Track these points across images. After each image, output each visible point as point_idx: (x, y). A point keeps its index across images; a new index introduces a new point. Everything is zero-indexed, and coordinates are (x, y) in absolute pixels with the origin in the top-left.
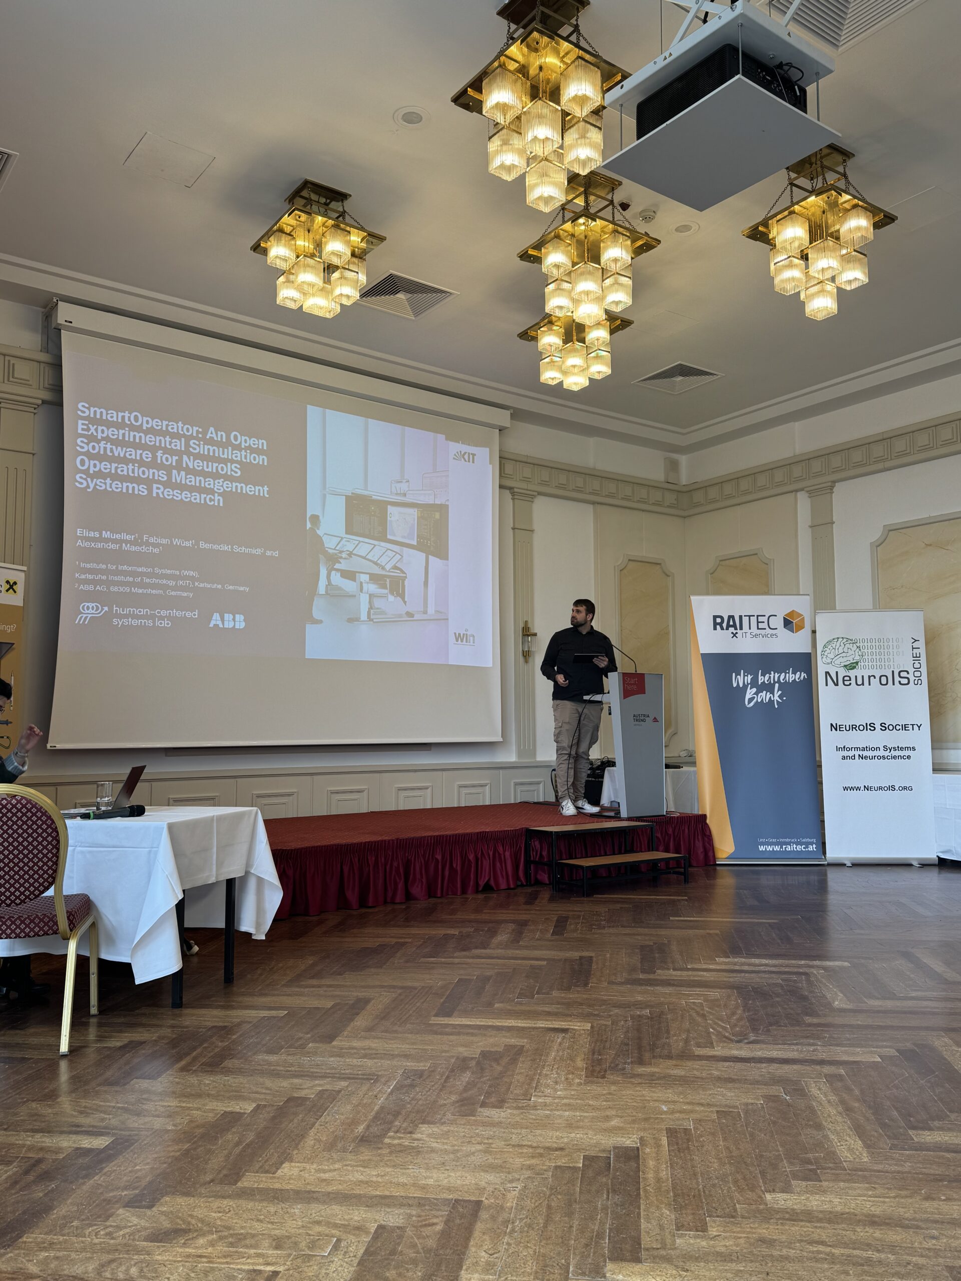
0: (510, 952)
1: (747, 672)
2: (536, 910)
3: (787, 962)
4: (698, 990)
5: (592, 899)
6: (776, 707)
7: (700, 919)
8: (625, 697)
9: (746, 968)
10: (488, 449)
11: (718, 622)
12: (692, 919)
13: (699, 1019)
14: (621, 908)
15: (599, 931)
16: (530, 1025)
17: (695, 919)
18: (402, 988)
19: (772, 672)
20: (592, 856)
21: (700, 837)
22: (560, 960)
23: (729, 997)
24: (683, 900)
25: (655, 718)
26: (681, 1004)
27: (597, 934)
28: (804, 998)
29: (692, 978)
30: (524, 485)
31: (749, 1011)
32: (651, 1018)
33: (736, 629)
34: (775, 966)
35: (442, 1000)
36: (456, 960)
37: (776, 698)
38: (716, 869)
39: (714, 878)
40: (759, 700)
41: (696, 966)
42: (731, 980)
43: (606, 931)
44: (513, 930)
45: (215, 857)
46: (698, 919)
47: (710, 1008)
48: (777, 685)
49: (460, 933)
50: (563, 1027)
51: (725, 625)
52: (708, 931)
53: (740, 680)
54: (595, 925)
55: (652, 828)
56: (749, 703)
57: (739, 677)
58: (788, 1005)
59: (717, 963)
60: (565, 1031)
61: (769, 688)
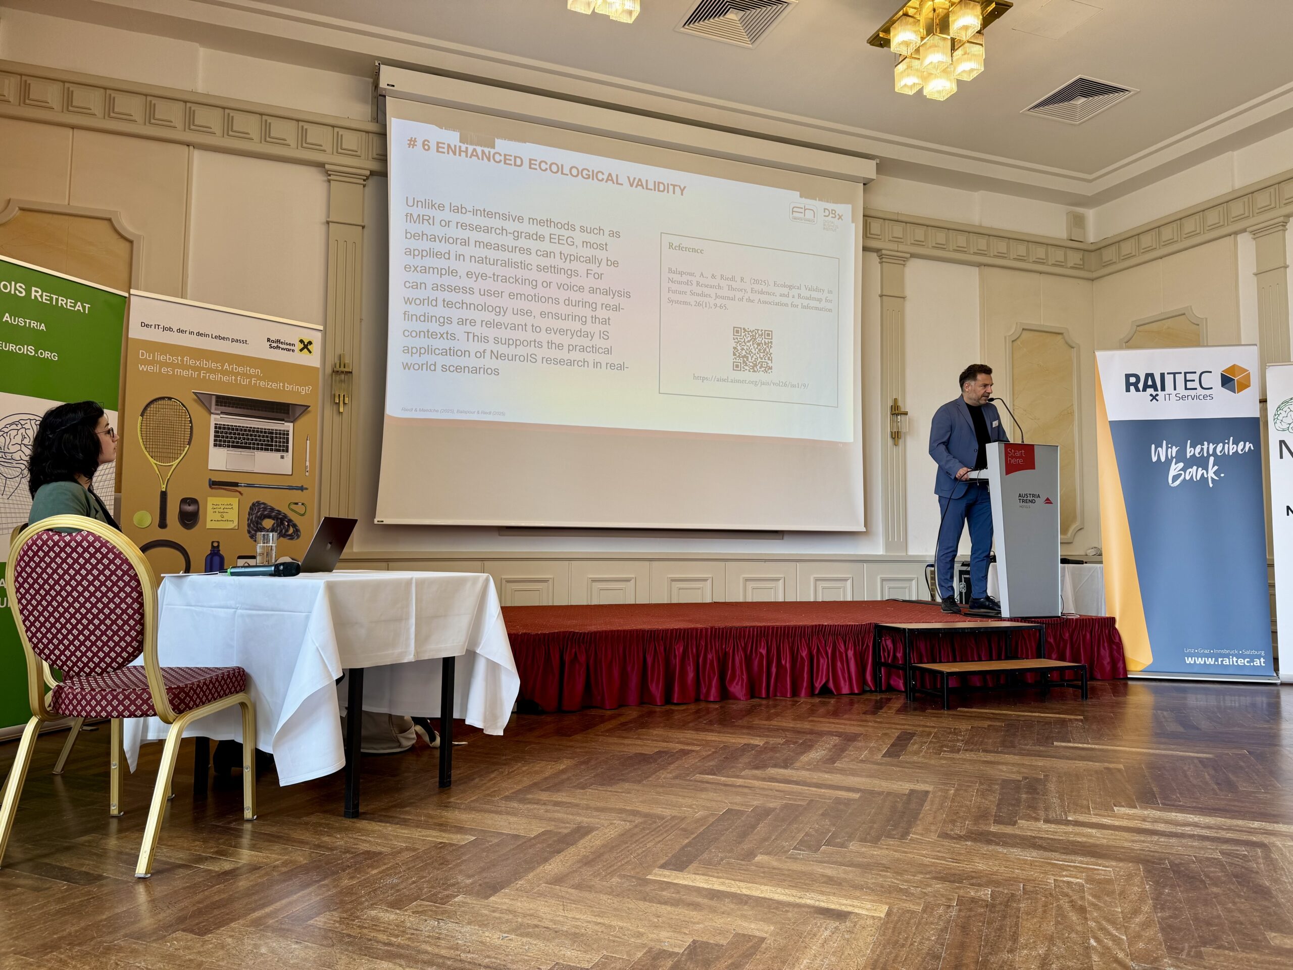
0: (817, 777)
1: (1171, 443)
2: (876, 722)
3: (1229, 822)
4: (1079, 861)
5: (954, 713)
6: (1211, 485)
7: (1096, 747)
8: (1008, 472)
9: (1161, 827)
10: (850, 206)
11: (1131, 382)
12: (1085, 746)
13: (1074, 917)
14: (989, 726)
15: (951, 755)
16: (791, 899)
17: (1090, 746)
18: (646, 815)
19: (1206, 443)
20: (962, 661)
21: (1106, 644)
22: (880, 793)
23: (1130, 877)
24: (1076, 720)
25: (1048, 499)
26: (1047, 884)
27: (945, 759)
28: (1263, 892)
29: (1072, 838)
30: (894, 246)
31: (1163, 909)
32: (991, 907)
33: (1156, 390)
34: (1209, 827)
35: (687, 841)
36: (740, 782)
37: (1211, 474)
38: (1126, 685)
39: (1125, 693)
40: (1188, 478)
41: (1082, 818)
42: (1137, 846)
43: (961, 755)
44: (835, 746)
45: (413, 630)
46: (1093, 746)
47: (1094, 896)
48: (1212, 459)
49: (767, 743)
50: (844, 908)
51: (1141, 386)
52: (1106, 765)
53: (1161, 453)
54: (947, 746)
55: (1040, 631)
56: (1173, 482)
57: (1160, 449)
58: (1234, 903)
59: (1115, 816)
60: (841, 916)
61: (1202, 462)
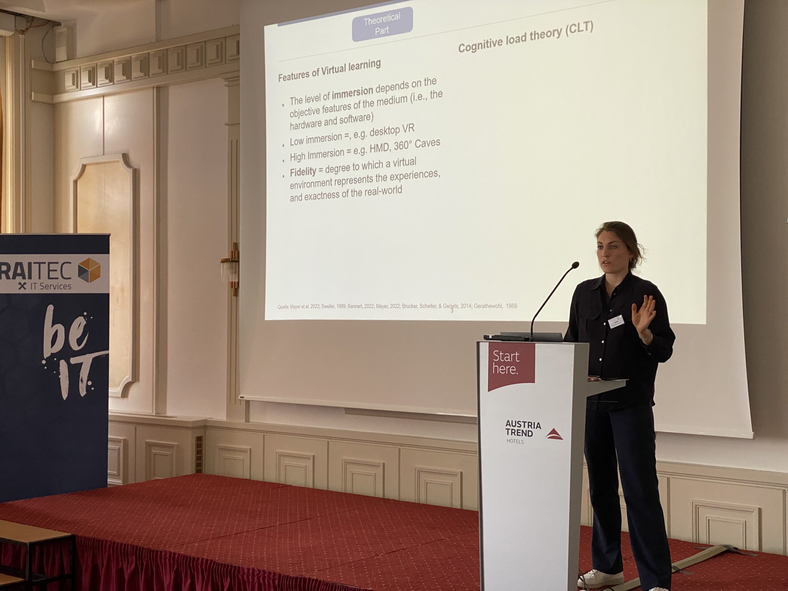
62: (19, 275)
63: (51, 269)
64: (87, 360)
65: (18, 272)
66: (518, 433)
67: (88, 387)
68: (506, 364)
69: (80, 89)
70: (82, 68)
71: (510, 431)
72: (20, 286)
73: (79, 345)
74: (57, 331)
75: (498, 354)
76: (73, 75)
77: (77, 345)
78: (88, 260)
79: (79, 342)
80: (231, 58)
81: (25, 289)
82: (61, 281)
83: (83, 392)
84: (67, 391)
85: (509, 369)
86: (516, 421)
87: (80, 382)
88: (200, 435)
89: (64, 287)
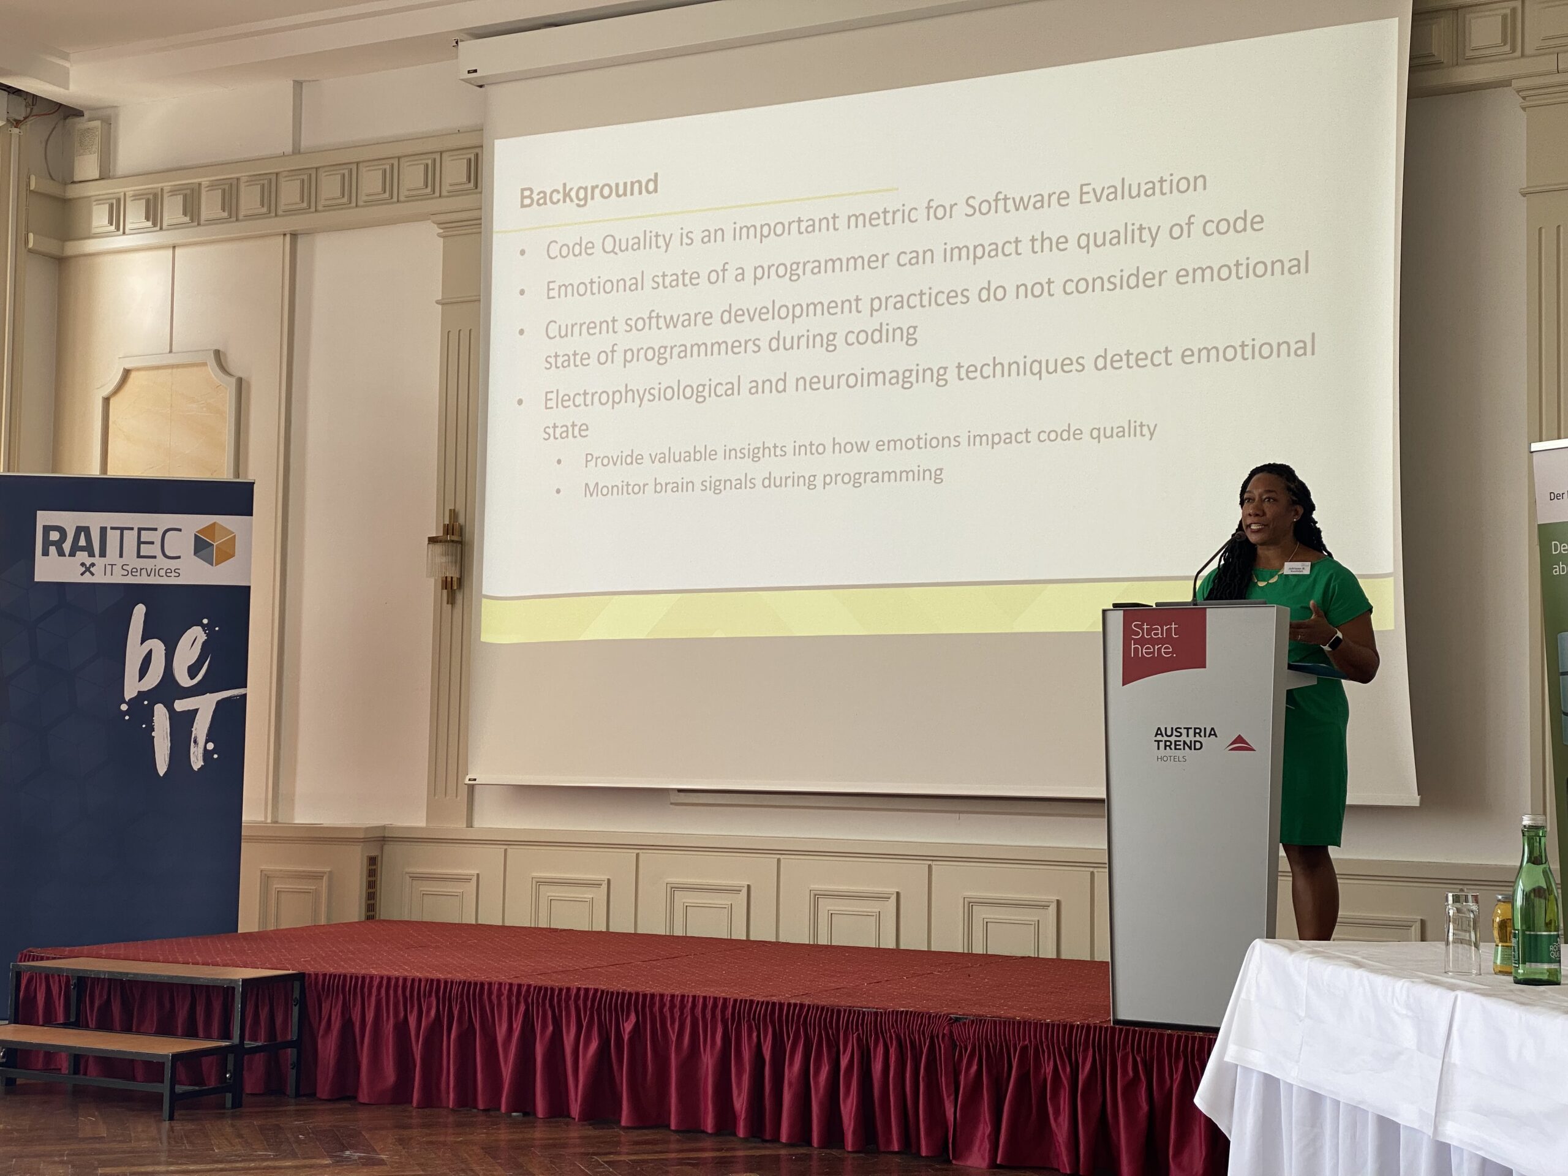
62: (82, 549)
63: (142, 540)
64: (205, 706)
65: (80, 544)
66: (1176, 745)
67: (207, 754)
68: (1153, 642)
69: (124, 233)
70: (129, 194)
71: (1162, 744)
72: (84, 569)
73: (192, 676)
74: (150, 652)
75: (1140, 627)
76: (111, 206)
77: (189, 678)
78: (214, 524)
79: (192, 671)
80: (451, 188)
81: (93, 574)
82: (162, 562)
83: (197, 763)
84: (167, 759)
85: (1159, 649)
86: (1172, 728)
87: (192, 744)
88: (373, 854)
89: (166, 573)
